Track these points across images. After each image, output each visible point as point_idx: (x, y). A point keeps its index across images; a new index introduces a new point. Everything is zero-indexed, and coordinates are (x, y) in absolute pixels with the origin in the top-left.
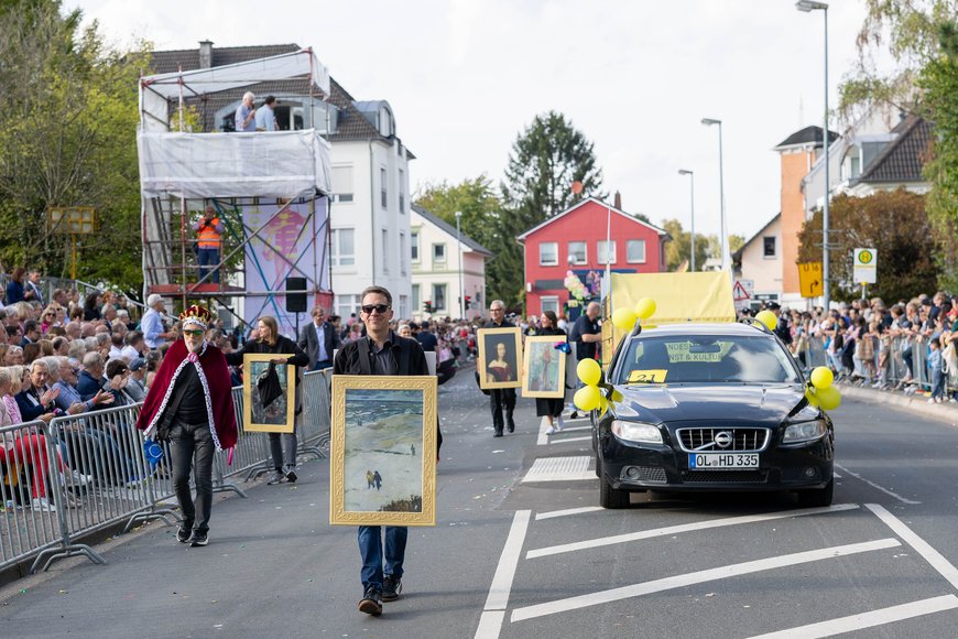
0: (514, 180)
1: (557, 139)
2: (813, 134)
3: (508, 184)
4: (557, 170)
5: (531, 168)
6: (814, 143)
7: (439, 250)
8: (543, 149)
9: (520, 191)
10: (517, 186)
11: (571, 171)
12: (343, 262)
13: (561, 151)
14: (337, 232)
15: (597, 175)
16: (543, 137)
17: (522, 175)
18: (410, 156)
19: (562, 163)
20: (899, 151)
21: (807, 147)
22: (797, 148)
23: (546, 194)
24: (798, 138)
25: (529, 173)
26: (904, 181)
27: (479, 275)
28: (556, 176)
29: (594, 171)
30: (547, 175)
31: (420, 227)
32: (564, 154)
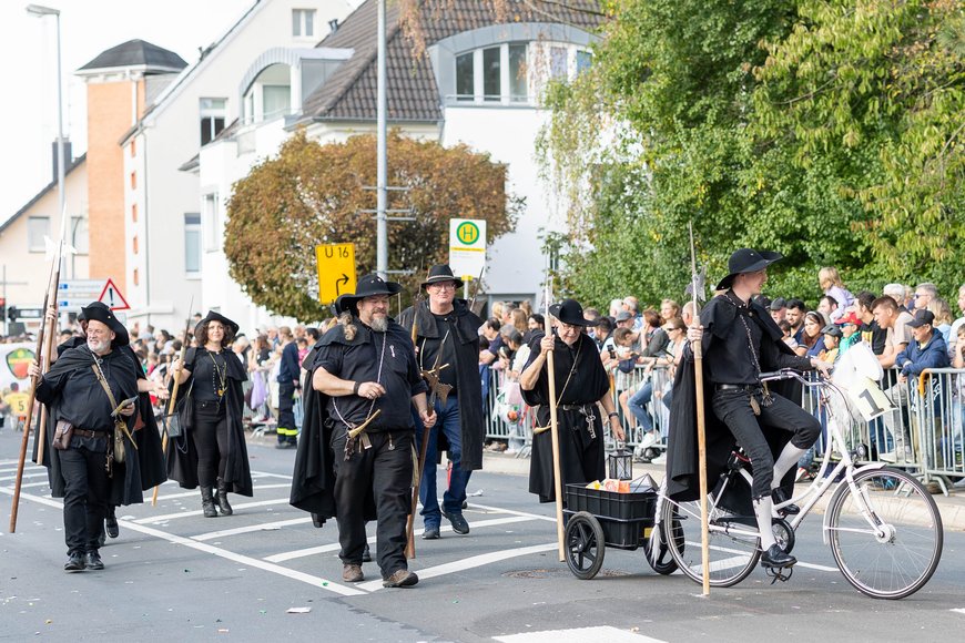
2: (140, 53)
6: (144, 67)
20: (360, 85)
21: (132, 72)
22: (114, 74)
24: (115, 57)
26: (400, 122)
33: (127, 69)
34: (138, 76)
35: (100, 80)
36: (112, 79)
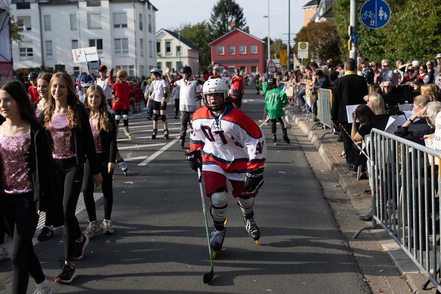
0: (213, 22)
1: (229, 7)
3: (211, 24)
4: (230, 19)
5: (219, 18)
7: (178, 49)
8: (223, 11)
9: (215, 26)
10: (214, 25)
11: (234, 19)
12: (124, 52)
13: (230, 11)
14: (121, 40)
15: (244, 21)
16: (224, 5)
17: (216, 20)
18: (155, 9)
19: (231, 16)
23: (225, 28)
25: (219, 20)
27: (196, 58)
28: (229, 21)
29: (243, 19)
30: (225, 20)
31: (171, 40)
32: (231, 13)
33: (313, 6)
34: (315, 8)
35: (307, 9)
36: (310, 9)
